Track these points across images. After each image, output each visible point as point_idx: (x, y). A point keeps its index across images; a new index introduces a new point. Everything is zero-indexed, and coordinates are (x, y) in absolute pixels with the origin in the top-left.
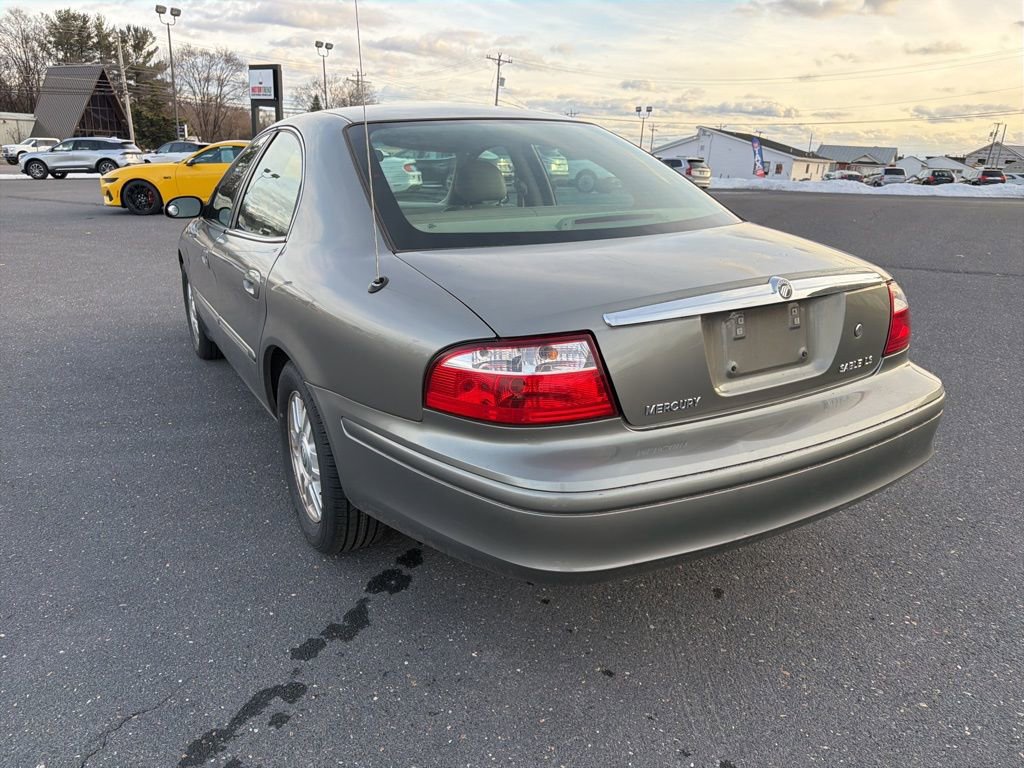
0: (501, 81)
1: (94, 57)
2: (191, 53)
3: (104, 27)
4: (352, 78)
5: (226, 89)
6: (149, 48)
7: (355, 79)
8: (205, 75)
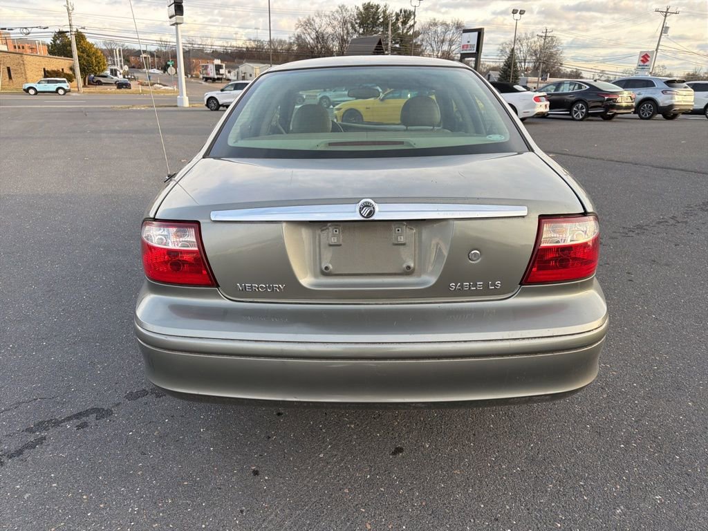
0: (665, 29)
1: (379, 31)
2: (435, 24)
3: (387, 12)
4: (541, 34)
5: (453, 47)
6: (411, 22)
7: (544, 35)
8: (442, 38)
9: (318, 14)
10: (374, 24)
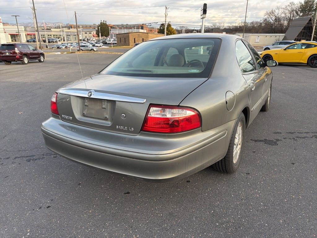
9: (278, 8)
10: (310, 10)
